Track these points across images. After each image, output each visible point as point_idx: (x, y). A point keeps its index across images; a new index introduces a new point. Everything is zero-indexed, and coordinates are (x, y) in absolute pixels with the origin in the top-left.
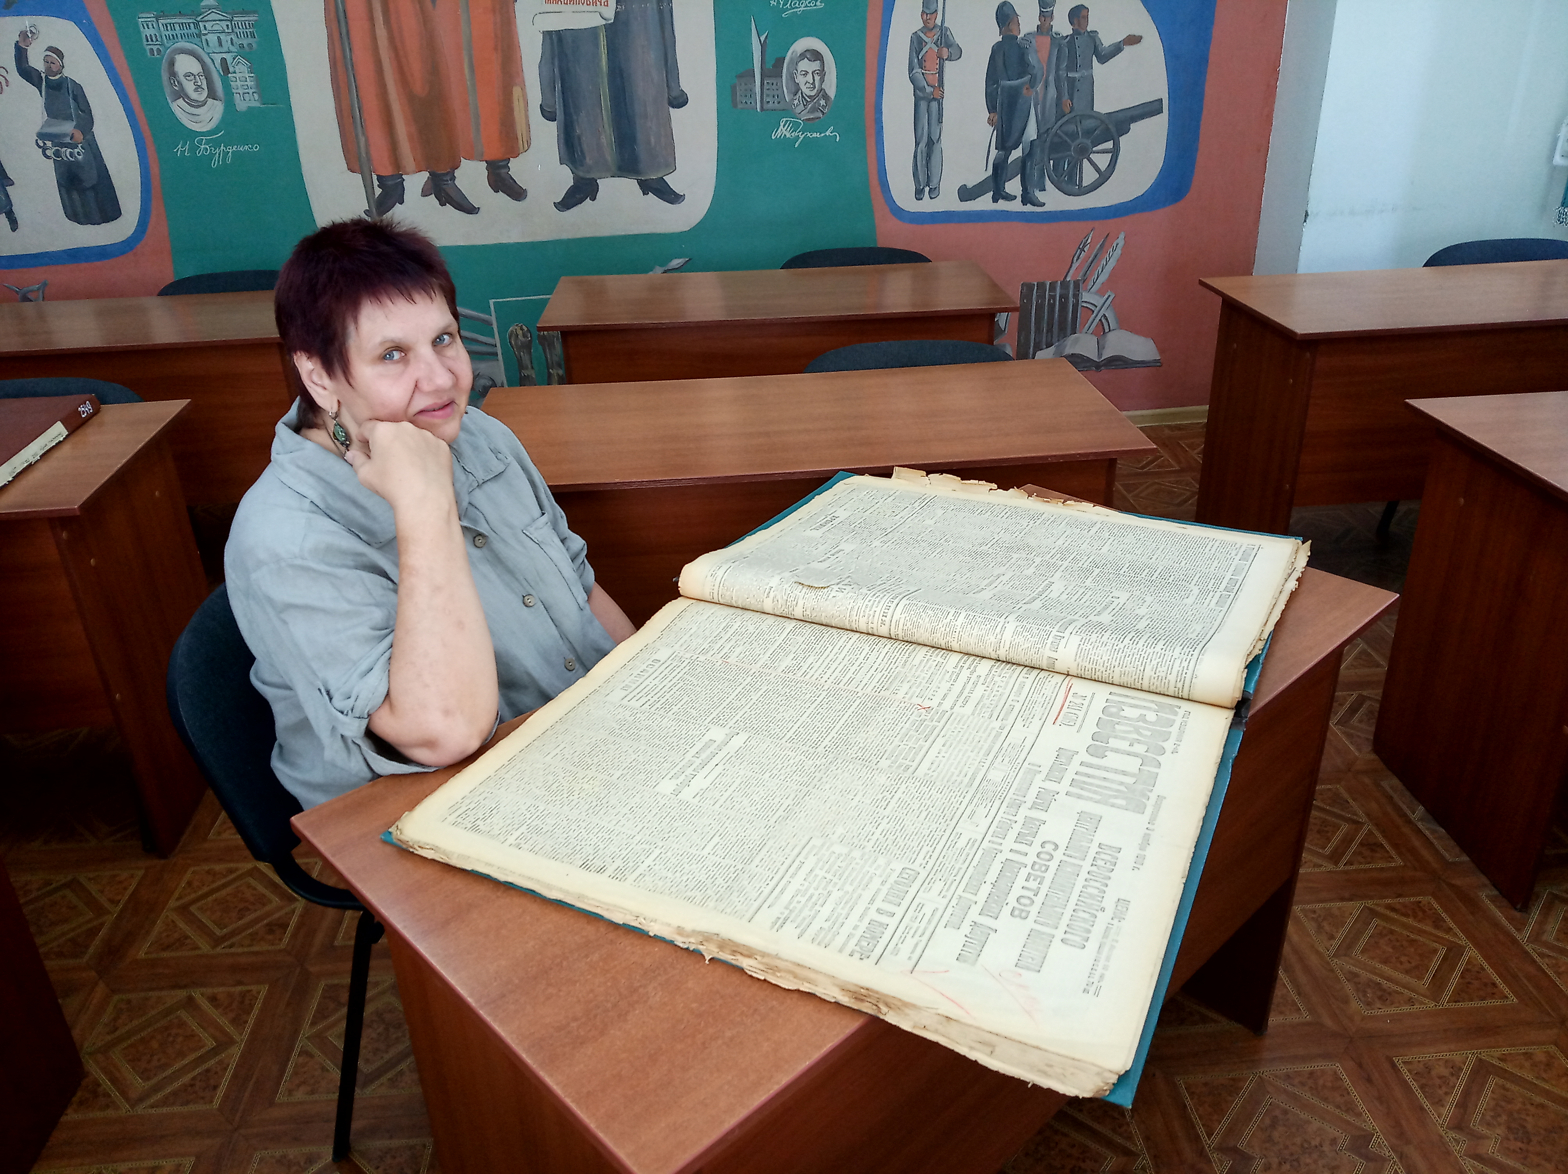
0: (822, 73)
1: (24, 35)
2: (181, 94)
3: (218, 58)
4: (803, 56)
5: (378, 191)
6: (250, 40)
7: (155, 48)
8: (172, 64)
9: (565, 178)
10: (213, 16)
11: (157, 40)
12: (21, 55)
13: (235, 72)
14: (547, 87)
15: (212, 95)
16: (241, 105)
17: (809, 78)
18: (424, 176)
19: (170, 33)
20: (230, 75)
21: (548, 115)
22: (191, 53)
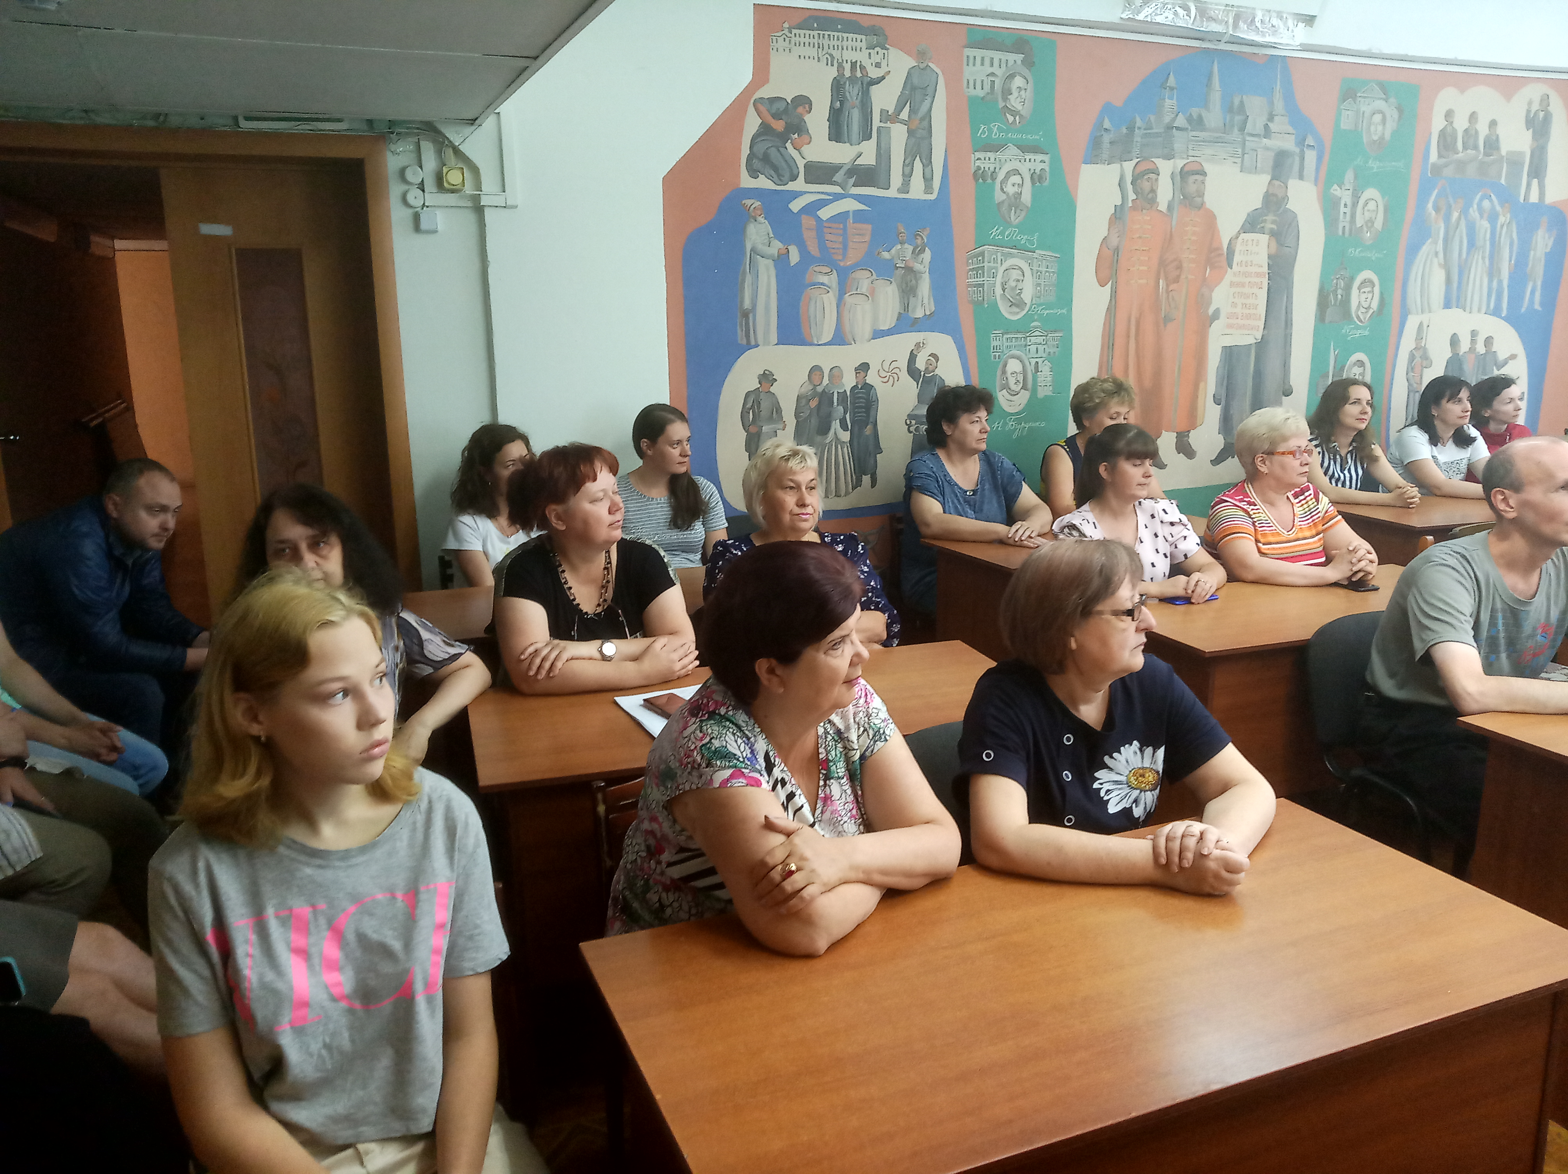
1: (918, 345)
2: (1006, 387)
3: (1033, 361)
4: (1355, 364)
6: (1055, 350)
8: (1005, 365)
10: (1037, 334)
11: (1000, 349)
12: (912, 358)
13: (1041, 371)
15: (1024, 387)
16: (1042, 393)
19: (1009, 344)
20: (1038, 373)
21: (1217, 402)
22: (1018, 358)
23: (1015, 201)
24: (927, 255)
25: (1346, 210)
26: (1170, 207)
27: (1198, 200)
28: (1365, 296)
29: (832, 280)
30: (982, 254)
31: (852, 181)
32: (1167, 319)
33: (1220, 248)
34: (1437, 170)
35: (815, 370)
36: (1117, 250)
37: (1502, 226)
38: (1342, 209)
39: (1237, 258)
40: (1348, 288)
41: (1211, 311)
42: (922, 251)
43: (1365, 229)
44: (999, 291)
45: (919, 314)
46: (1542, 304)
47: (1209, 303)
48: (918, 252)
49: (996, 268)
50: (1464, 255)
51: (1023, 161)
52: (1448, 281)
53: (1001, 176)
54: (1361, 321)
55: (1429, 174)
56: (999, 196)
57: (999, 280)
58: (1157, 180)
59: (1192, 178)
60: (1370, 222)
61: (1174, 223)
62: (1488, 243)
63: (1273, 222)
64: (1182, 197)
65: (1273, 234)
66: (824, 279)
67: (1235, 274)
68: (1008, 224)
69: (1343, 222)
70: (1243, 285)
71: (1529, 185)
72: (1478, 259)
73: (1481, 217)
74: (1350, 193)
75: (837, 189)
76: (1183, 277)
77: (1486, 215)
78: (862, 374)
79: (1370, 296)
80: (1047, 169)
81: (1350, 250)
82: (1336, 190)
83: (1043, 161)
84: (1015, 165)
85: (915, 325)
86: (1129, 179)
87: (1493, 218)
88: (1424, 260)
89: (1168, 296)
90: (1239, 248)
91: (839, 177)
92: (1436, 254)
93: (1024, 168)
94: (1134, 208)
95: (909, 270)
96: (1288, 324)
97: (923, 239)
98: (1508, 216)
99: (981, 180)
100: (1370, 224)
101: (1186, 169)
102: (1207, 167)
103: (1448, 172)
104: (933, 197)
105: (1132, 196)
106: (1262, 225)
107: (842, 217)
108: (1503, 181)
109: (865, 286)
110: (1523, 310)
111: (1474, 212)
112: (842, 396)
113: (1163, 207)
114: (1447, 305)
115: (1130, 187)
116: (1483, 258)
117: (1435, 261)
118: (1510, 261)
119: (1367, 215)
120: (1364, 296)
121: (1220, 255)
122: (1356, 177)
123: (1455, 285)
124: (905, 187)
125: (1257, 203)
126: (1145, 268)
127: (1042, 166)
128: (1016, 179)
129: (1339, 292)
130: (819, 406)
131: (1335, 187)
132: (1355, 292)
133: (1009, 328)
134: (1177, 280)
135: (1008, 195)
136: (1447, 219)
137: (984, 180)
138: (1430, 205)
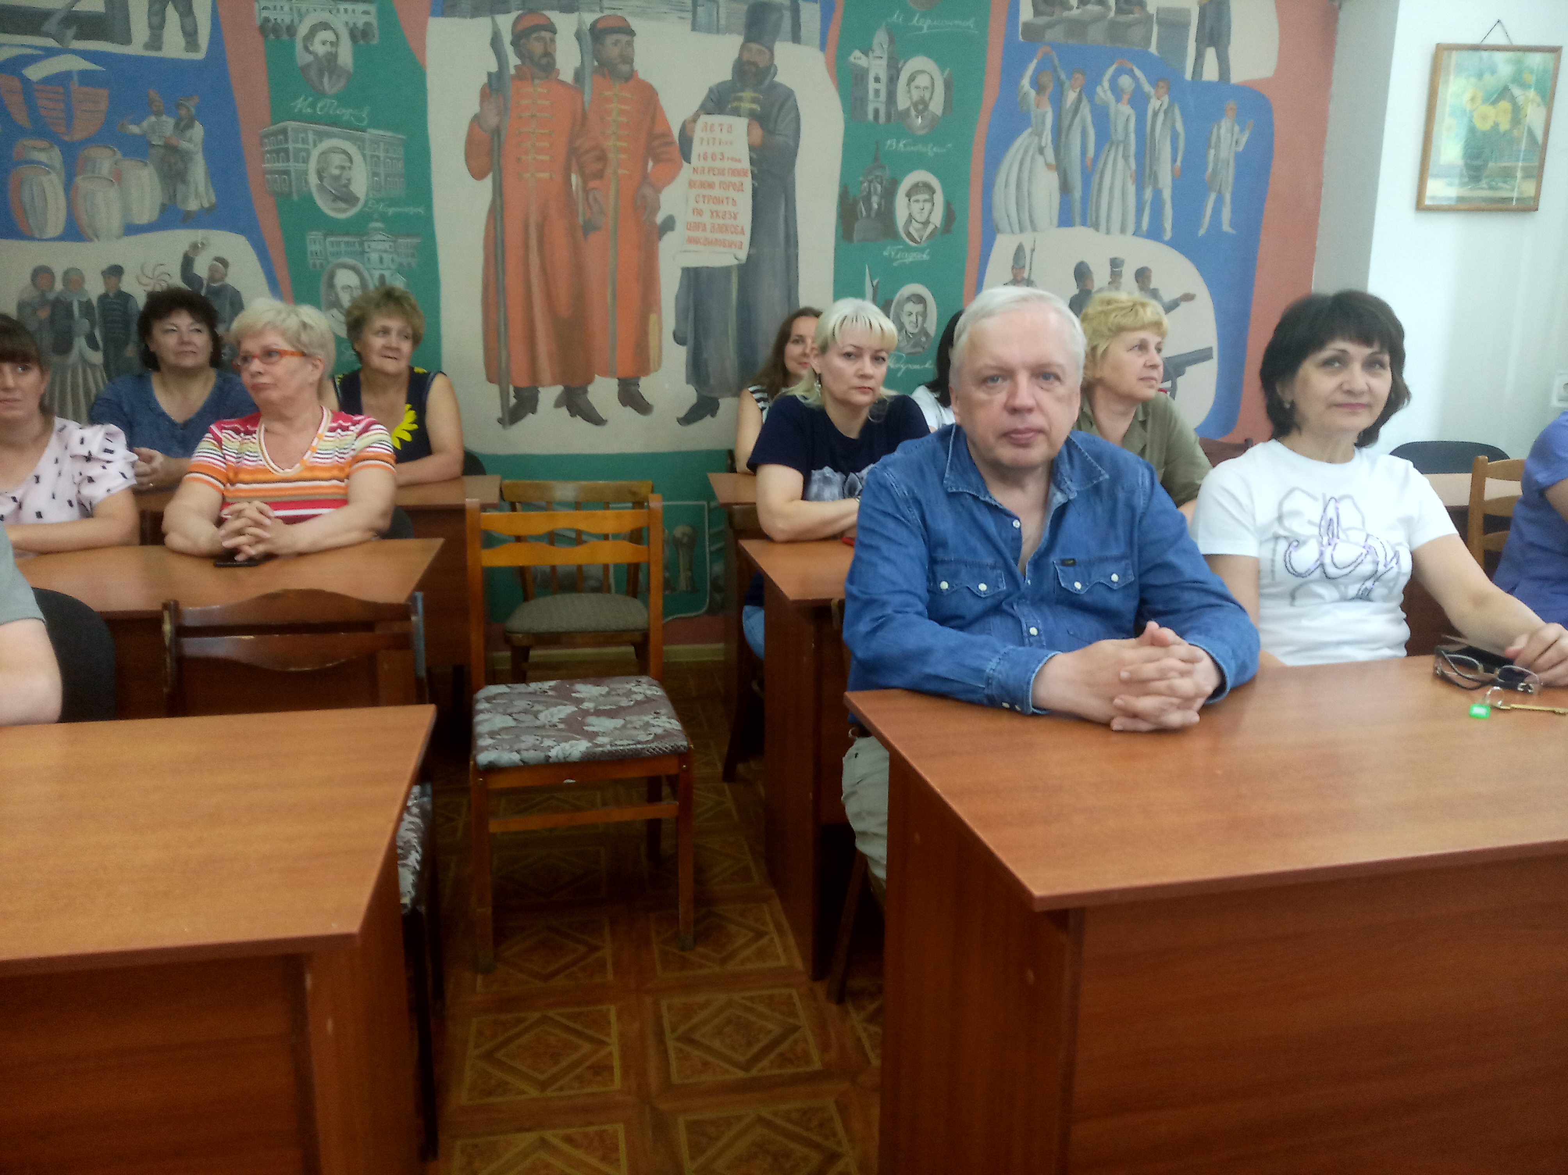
0: (924, 314)
1: (194, 246)
2: (335, 305)
3: (377, 274)
4: (909, 299)
5: (513, 401)
6: (411, 260)
7: (318, 262)
8: (332, 276)
9: (689, 395)
10: (379, 237)
11: (322, 255)
12: (191, 263)
14: (681, 314)
17: (913, 318)
18: (558, 389)
19: (335, 249)
21: (679, 339)
22: (353, 268)
23: (329, 64)
24: (198, 131)
25: (877, 86)
26: (579, 75)
27: (625, 68)
28: (920, 205)
29: (55, 156)
30: (284, 131)
31: (70, 33)
32: (589, 228)
33: (668, 133)
34: (1032, 33)
35: (41, 274)
36: (497, 132)
37: (1155, 114)
38: (872, 86)
39: (697, 149)
40: (889, 194)
41: (660, 218)
42: (190, 125)
43: (913, 113)
44: (313, 179)
45: (193, 205)
46: (1232, 225)
47: (656, 209)
48: (183, 126)
49: (308, 151)
50: (1091, 153)
51: (334, 12)
52: (1065, 188)
53: (303, 30)
54: (913, 239)
55: (1020, 37)
56: (302, 58)
57: (313, 166)
58: (553, 40)
59: (610, 39)
60: (922, 105)
61: (587, 98)
62: (1132, 137)
63: (754, 100)
64: (596, 63)
65: (753, 116)
66: (42, 157)
67: (695, 170)
68: (320, 94)
69: (875, 103)
70: (711, 186)
71: (1200, 56)
72: (1115, 160)
73: (1118, 99)
74: (884, 62)
75: (51, 43)
76: (609, 171)
77: (1126, 97)
78: (113, 280)
79: (928, 206)
80: (375, 23)
81: (889, 142)
82: (857, 58)
83: (366, 13)
84: (325, 16)
85: (188, 220)
86: (507, 37)
87: (1139, 101)
88: (1019, 157)
89: (587, 199)
90: (698, 134)
91: (51, 25)
92: (1041, 151)
93: (339, 21)
94: (520, 74)
95: (171, 149)
96: (791, 241)
97: (188, 109)
98: (1166, 99)
99: (272, 36)
100: (921, 107)
101: (599, 26)
102: (634, 23)
103: (1054, 35)
104: (200, 55)
105: (513, 60)
106: (735, 104)
107: (63, 78)
108: (1153, 49)
109: (105, 166)
110: (1202, 232)
111: (1104, 92)
112: (87, 307)
113: (566, 74)
114: (1065, 220)
115: (509, 50)
116: (1126, 157)
117: (1040, 160)
118: (1174, 160)
119: (916, 95)
120: (916, 207)
121: (672, 143)
122: (892, 41)
123: (1077, 194)
124: (155, 42)
125: (725, 74)
126: (546, 158)
127: (366, 18)
128: (328, 35)
129: (875, 200)
130: (52, 319)
131: (857, 53)
132: (901, 200)
133: (332, 228)
134: (599, 175)
135: (316, 55)
136: (1057, 101)
137: (278, 37)
138: (1026, 83)
